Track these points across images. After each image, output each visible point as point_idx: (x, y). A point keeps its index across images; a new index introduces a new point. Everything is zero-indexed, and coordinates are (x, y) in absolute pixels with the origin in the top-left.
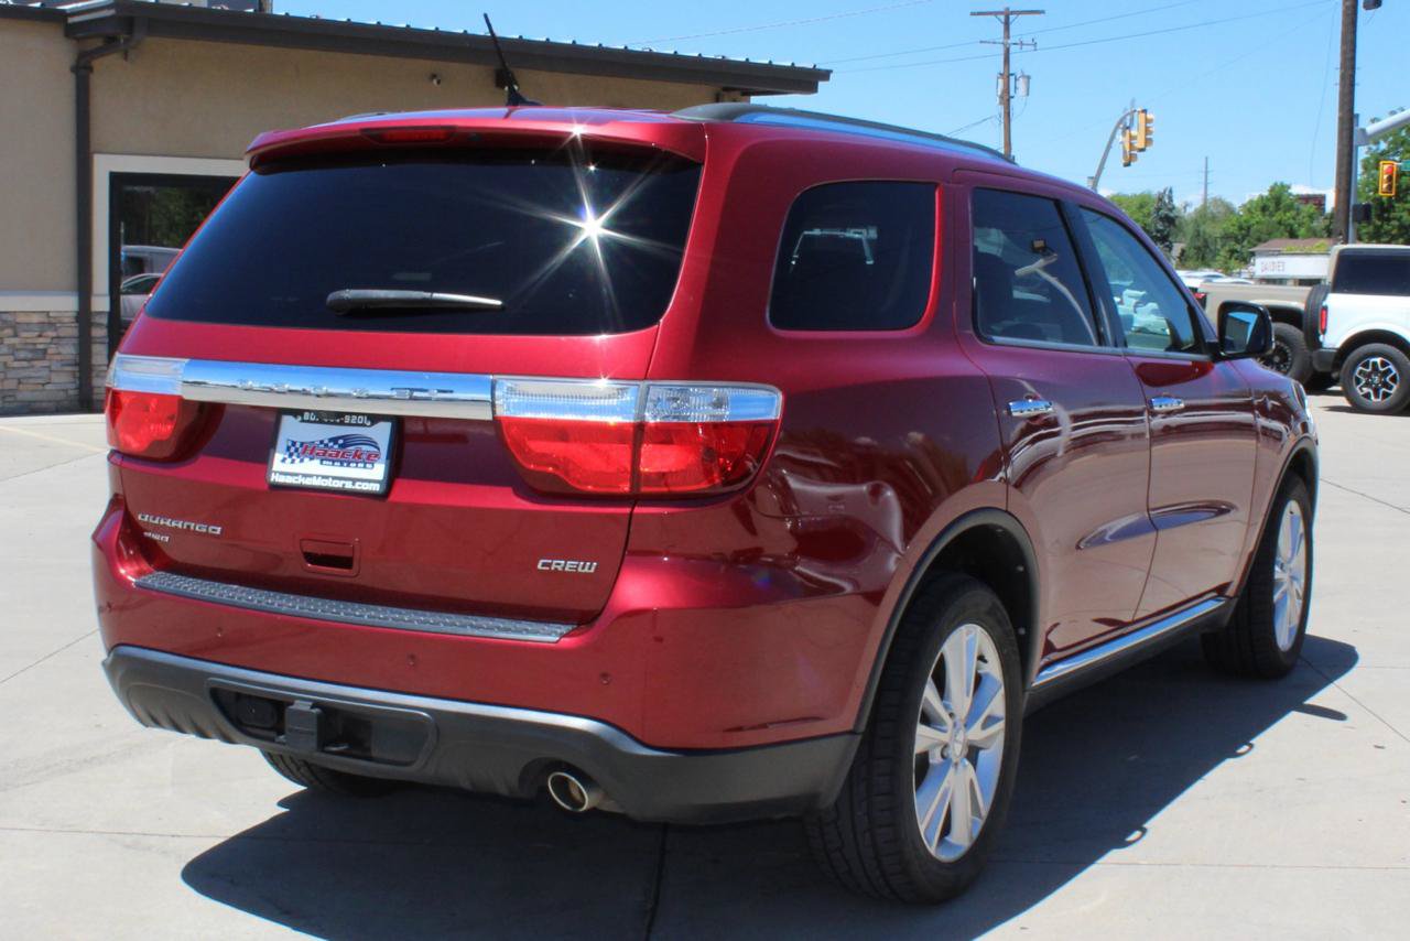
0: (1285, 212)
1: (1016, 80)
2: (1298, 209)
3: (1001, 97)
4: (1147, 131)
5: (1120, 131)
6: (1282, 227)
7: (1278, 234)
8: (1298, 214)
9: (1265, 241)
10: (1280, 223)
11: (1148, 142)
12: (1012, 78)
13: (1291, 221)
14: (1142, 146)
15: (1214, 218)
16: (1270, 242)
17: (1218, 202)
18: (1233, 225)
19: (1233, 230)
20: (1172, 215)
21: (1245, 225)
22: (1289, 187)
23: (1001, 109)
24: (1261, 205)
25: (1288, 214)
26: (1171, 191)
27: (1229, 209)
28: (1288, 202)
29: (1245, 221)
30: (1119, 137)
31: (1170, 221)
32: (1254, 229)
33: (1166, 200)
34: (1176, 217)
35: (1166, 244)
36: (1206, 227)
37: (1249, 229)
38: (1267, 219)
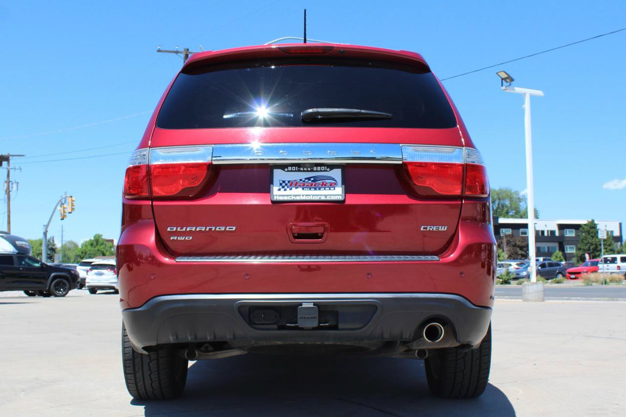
0: (100, 246)
1: (12, 184)
2: (106, 245)
3: (6, 191)
4: (72, 205)
5: (59, 205)
6: (99, 252)
7: (98, 255)
8: (106, 247)
9: (93, 258)
10: (98, 250)
11: (73, 209)
12: (10, 183)
13: (103, 250)
14: (70, 211)
15: (69, 249)
17: (71, 242)
18: (79, 252)
19: (79, 253)
20: (54, 247)
21: (84, 251)
22: (102, 236)
23: (6, 196)
24: (90, 243)
25: (102, 247)
27: (76, 246)
28: (102, 242)
29: (85, 250)
30: (59, 208)
31: (53, 250)
32: (88, 253)
33: (52, 242)
34: (56, 248)
35: (52, 259)
36: (67, 252)
37: (86, 253)
38: (93, 248)
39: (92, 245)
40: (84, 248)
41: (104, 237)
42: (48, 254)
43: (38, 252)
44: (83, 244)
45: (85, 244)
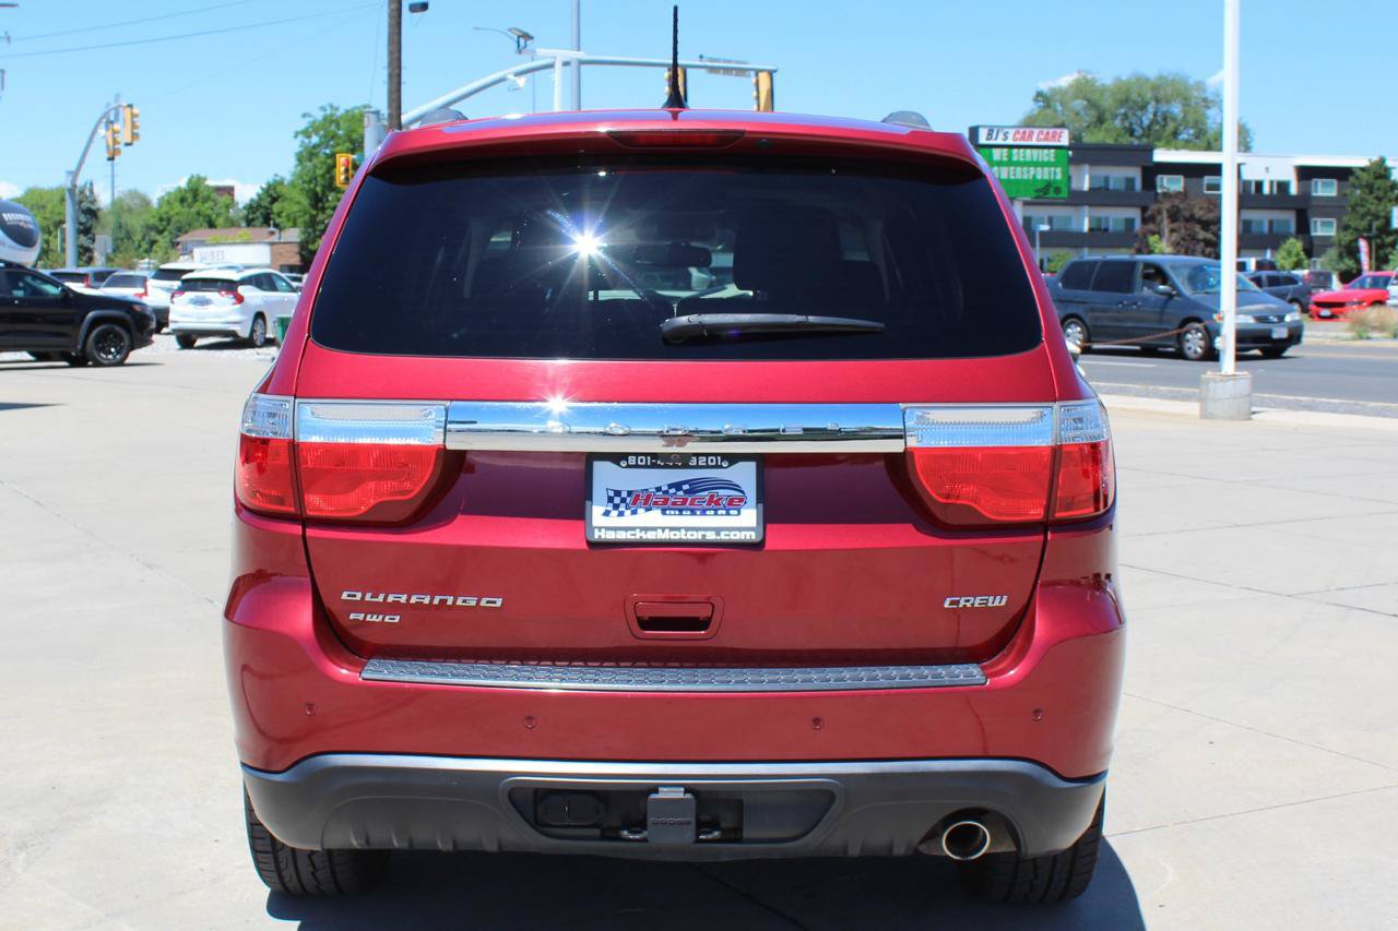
0: (203, 203)
2: (214, 201)
4: (134, 126)
5: (103, 125)
6: (201, 218)
7: (198, 224)
8: (215, 205)
9: (186, 232)
10: (198, 213)
11: (135, 136)
13: (209, 212)
14: (129, 140)
15: (130, 210)
16: (190, 233)
17: (134, 194)
18: (153, 217)
19: (154, 221)
20: (93, 207)
21: (164, 216)
22: (205, 179)
24: (179, 196)
25: (207, 205)
26: (91, 184)
27: (145, 202)
28: (205, 193)
29: (166, 213)
30: (102, 131)
31: (92, 213)
32: (174, 220)
33: (88, 193)
34: (99, 209)
35: (90, 236)
36: (126, 219)
37: (169, 220)
38: (185, 210)
39: (183, 200)
40: (165, 209)
41: (211, 183)
42: (81, 224)
43: (57, 218)
44: (162, 198)
45: (166, 198)
